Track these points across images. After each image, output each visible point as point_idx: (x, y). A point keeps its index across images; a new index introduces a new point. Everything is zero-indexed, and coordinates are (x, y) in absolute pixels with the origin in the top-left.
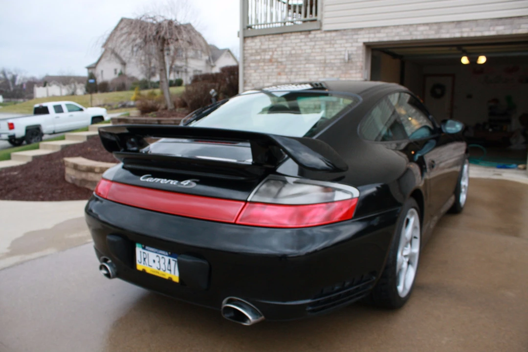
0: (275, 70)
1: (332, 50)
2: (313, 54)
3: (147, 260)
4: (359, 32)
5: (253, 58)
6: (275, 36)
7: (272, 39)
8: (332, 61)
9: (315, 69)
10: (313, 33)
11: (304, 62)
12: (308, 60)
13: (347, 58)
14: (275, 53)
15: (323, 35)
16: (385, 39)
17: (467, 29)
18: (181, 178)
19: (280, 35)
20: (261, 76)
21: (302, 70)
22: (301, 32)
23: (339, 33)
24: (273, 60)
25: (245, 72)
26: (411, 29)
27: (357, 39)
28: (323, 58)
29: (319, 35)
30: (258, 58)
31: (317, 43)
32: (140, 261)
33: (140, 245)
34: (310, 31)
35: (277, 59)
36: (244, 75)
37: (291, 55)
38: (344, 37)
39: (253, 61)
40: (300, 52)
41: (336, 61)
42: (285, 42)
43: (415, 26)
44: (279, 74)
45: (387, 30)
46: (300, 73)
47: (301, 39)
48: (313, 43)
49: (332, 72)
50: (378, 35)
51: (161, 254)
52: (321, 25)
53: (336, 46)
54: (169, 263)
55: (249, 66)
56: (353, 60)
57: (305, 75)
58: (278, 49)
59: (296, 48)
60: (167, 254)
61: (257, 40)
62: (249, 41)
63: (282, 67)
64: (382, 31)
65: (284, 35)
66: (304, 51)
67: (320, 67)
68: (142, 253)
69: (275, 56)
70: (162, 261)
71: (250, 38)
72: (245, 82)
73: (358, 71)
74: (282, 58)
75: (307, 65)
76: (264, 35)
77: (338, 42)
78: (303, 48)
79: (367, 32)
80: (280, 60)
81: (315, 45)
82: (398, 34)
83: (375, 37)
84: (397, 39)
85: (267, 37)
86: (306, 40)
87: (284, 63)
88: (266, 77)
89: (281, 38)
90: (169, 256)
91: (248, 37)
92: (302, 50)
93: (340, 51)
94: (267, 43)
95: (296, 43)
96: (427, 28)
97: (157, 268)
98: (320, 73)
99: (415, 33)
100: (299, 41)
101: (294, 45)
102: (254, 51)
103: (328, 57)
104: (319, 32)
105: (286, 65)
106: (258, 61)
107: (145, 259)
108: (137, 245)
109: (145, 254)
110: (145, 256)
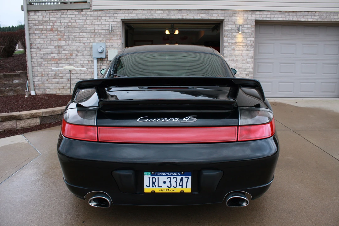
0: (56, 37)
1: (100, 23)
2: (85, 26)
3: (156, 183)
4: (118, 12)
5: (37, 27)
6: (54, 11)
7: (53, 14)
8: (100, 31)
9: (87, 36)
10: (84, 11)
11: (79, 32)
12: (81, 30)
13: (110, 29)
14: (55, 24)
15: (92, 13)
16: (136, 18)
17: (185, 14)
18: (181, 116)
19: (59, 11)
20: (44, 41)
21: (77, 37)
22: (75, 10)
23: (103, 12)
24: (54, 29)
25: (31, 37)
26: (152, 12)
27: (117, 16)
28: (93, 28)
29: (89, 12)
30: (41, 27)
31: (88, 18)
32: (148, 185)
33: (149, 173)
34: (82, 9)
35: (57, 28)
36: (30, 39)
37: (68, 25)
38: (108, 15)
39: (36, 30)
40: (75, 24)
41: (102, 31)
42: (63, 16)
43: (155, 10)
44: (60, 40)
45: (136, 12)
46: (76, 39)
47: (75, 15)
48: (84, 18)
49: (100, 39)
50: (130, 15)
51: (173, 175)
52: (90, 6)
53: (102, 21)
54: (182, 179)
55: (34, 33)
56: (115, 31)
57: (80, 40)
58: (57, 22)
59: (72, 21)
60: (179, 174)
61: (39, 14)
62: (32, 14)
63: (62, 34)
64: (134, 12)
65: (62, 11)
66: (78, 24)
67: (91, 35)
68: (151, 179)
69: (55, 27)
70: (173, 181)
71: (33, 12)
72: (31, 45)
73: (118, 38)
74: (61, 28)
75: (81, 34)
76: (46, 10)
77: (103, 18)
78: (77, 21)
79: (124, 12)
80: (59, 29)
81: (87, 19)
82: (144, 15)
83: (129, 16)
84: (143, 18)
85: (47, 12)
86: (79, 16)
87: (63, 32)
88: (49, 42)
89: (59, 13)
90: (181, 175)
91: (31, 11)
92: (77, 23)
93: (105, 24)
94: (47, 16)
95: (72, 17)
96: (162, 12)
97: (168, 186)
98: (91, 39)
99: (155, 15)
100: (74, 16)
101: (70, 19)
102: (37, 22)
103: (96, 28)
104: (89, 10)
105: (65, 33)
106: (42, 30)
107: (153, 183)
108: (145, 173)
109: (154, 180)
110: (154, 181)
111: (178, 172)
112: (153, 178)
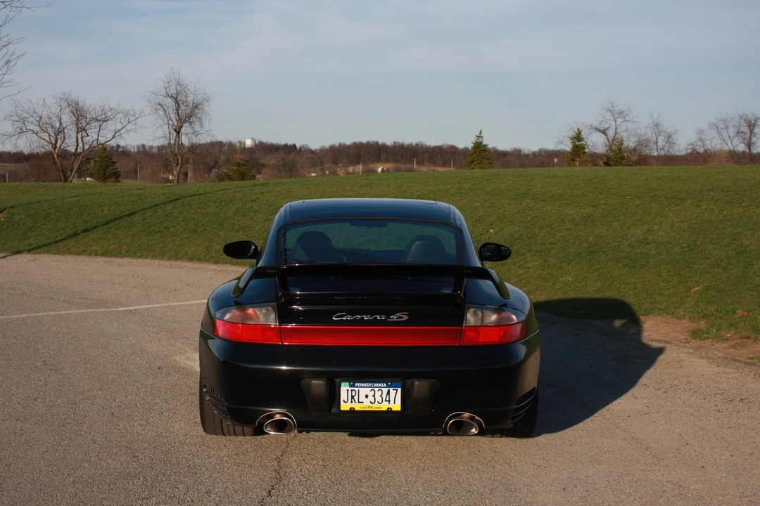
3: (356, 398)
18: (387, 313)
32: (346, 401)
33: (348, 384)
51: (377, 387)
54: (388, 393)
60: (385, 385)
68: (350, 392)
70: (378, 394)
90: (388, 386)
97: (371, 402)
107: (353, 397)
108: (343, 384)
109: (354, 392)
110: (354, 394)
111: (383, 382)
112: (352, 390)
